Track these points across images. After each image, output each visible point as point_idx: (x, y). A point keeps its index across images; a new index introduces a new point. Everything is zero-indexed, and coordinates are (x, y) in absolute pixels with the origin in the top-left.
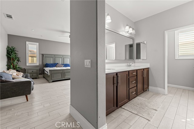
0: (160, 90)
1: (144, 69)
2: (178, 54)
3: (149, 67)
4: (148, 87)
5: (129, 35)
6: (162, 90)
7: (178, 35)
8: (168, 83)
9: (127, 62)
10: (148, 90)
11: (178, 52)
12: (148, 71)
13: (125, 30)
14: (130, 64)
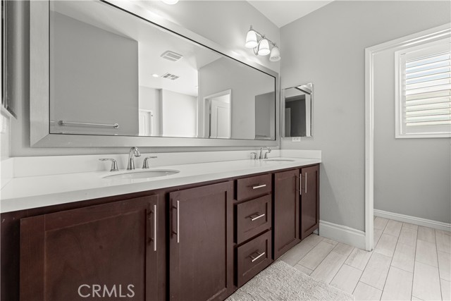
0: (351, 232)
1: (300, 169)
2: (404, 124)
3: (320, 161)
4: (317, 222)
5: (259, 63)
6: (359, 233)
7: (404, 68)
8: (375, 207)
9: (255, 147)
10: (316, 232)
11: (404, 118)
12: (317, 174)
13: (245, 43)
14: (264, 152)
